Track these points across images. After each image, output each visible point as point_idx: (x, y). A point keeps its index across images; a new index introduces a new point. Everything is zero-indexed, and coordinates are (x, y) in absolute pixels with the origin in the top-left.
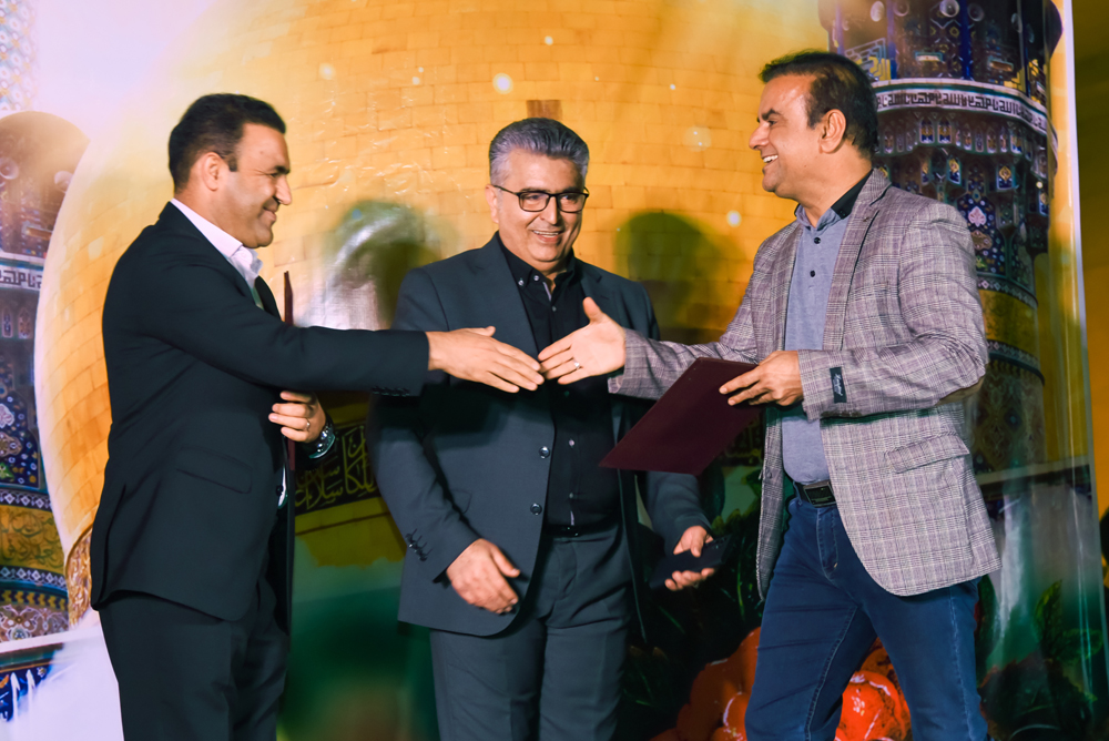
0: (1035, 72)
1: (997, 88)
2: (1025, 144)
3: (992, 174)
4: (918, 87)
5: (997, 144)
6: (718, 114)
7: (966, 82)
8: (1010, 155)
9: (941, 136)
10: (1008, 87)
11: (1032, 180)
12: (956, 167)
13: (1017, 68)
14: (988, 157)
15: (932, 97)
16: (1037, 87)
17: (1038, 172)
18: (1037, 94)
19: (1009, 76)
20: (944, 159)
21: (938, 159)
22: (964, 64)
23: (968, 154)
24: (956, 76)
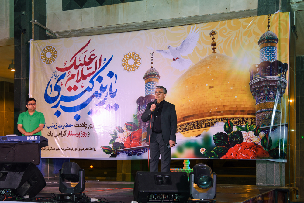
1: (275, 76)
4: (263, 78)
5: (275, 84)
6: (234, 85)
8: (277, 85)
9: (266, 84)
12: (268, 87)
13: (279, 73)
14: (273, 86)
15: (265, 79)
16: (283, 75)
19: (277, 75)
20: (267, 86)
21: (266, 86)
22: (271, 74)
23: (270, 85)
24: (269, 76)
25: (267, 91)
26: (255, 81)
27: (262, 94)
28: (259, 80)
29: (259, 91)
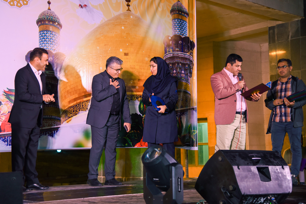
0: (191, 52)
1: (186, 54)
2: (190, 62)
3: (185, 66)
4: (176, 53)
5: (186, 62)
7: (181, 53)
8: (188, 63)
9: (179, 60)
10: (188, 54)
11: (190, 67)
12: (180, 65)
13: (189, 51)
14: (185, 63)
15: (178, 55)
16: (192, 54)
17: (191, 66)
18: (191, 55)
19: (188, 52)
20: (179, 64)
21: (178, 63)
22: (182, 50)
23: (182, 63)
24: (181, 52)
25: (180, 69)
26: (169, 56)
27: (175, 71)
28: (172, 54)
29: (172, 67)
